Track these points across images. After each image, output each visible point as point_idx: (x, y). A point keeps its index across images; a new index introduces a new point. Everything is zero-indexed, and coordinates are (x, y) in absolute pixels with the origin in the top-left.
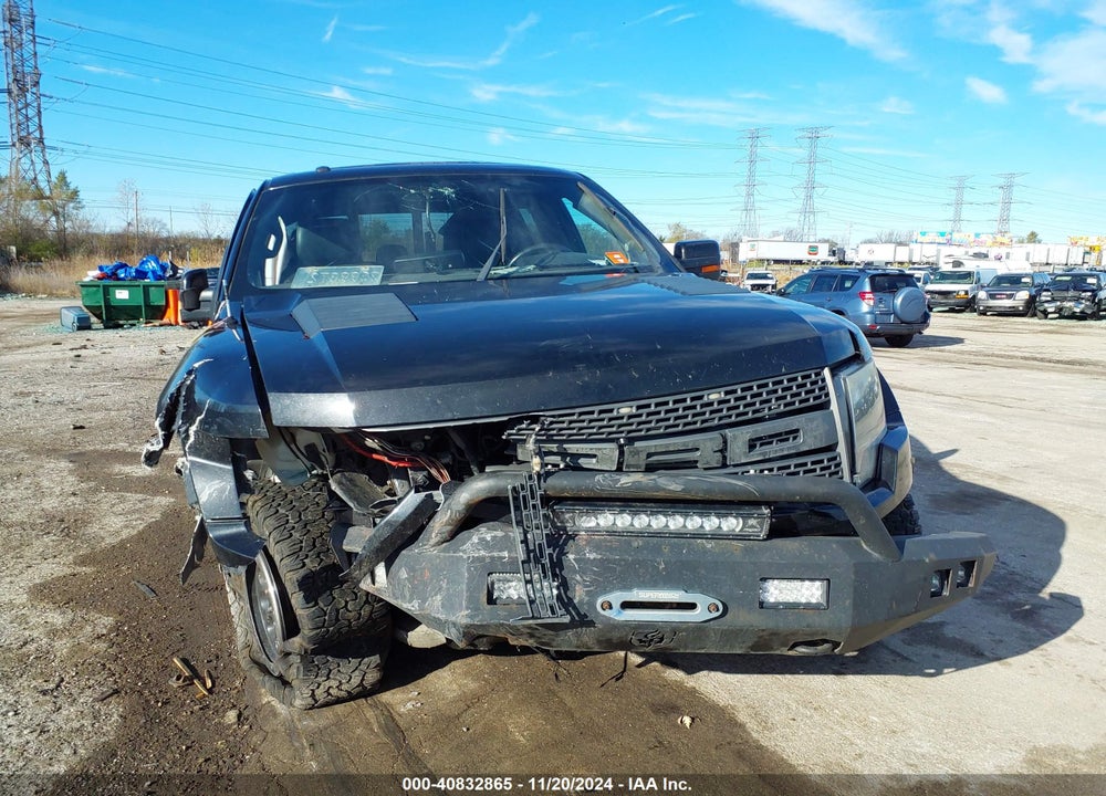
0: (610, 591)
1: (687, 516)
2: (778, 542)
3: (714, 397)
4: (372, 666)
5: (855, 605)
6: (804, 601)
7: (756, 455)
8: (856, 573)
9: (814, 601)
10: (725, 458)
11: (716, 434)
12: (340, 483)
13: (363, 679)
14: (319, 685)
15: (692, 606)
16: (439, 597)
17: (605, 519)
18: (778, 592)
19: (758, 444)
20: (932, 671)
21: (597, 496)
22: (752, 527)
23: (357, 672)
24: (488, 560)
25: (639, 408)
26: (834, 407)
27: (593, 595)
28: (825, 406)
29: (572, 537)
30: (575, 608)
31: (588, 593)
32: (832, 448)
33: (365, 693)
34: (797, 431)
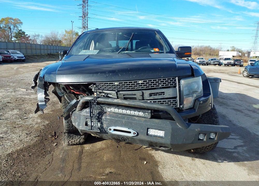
0: (112, 126)
1: (135, 111)
2: (154, 120)
3: (140, 82)
4: (82, 138)
5: (172, 138)
6: (159, 135)
7: (151, 98)
8: (172, 130)
9: (161, 135)
10: (143, 97)
11: (140, 92)
12: (66, 96)
13: (80, 141)
14: (70, 140)
15: (130, 132)
16: (77, 123)
17: (113, 110)
18: (152, 132)
19: (153, 95)
20: (220, 161)
21: (109, 103)
22: (147, 115)
23: (79, 139)
24: (86, 116)
25: (119, 83)
26: (177, 87)
27: (108, 127)
28: (175, 87)
29: (106, 113)
30: (104, 129)
31: (107, 126)
32: (176, 98)
33: (80, 144)
34: (164, 92)
